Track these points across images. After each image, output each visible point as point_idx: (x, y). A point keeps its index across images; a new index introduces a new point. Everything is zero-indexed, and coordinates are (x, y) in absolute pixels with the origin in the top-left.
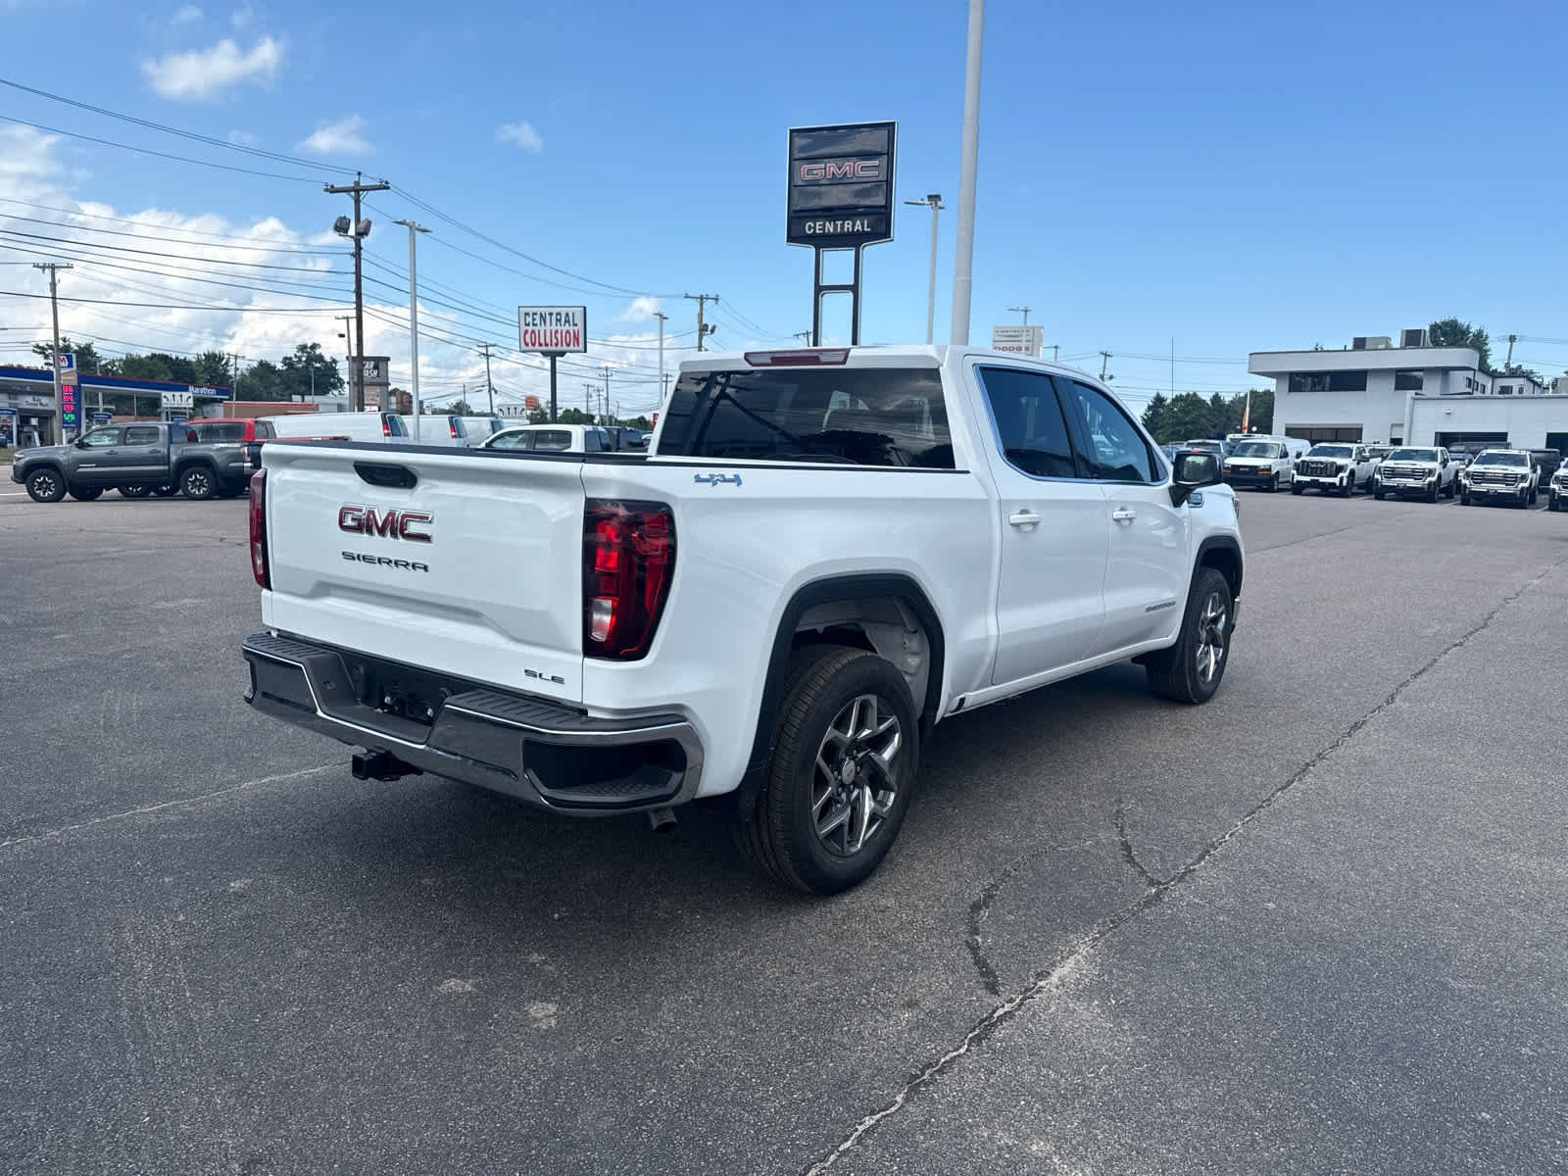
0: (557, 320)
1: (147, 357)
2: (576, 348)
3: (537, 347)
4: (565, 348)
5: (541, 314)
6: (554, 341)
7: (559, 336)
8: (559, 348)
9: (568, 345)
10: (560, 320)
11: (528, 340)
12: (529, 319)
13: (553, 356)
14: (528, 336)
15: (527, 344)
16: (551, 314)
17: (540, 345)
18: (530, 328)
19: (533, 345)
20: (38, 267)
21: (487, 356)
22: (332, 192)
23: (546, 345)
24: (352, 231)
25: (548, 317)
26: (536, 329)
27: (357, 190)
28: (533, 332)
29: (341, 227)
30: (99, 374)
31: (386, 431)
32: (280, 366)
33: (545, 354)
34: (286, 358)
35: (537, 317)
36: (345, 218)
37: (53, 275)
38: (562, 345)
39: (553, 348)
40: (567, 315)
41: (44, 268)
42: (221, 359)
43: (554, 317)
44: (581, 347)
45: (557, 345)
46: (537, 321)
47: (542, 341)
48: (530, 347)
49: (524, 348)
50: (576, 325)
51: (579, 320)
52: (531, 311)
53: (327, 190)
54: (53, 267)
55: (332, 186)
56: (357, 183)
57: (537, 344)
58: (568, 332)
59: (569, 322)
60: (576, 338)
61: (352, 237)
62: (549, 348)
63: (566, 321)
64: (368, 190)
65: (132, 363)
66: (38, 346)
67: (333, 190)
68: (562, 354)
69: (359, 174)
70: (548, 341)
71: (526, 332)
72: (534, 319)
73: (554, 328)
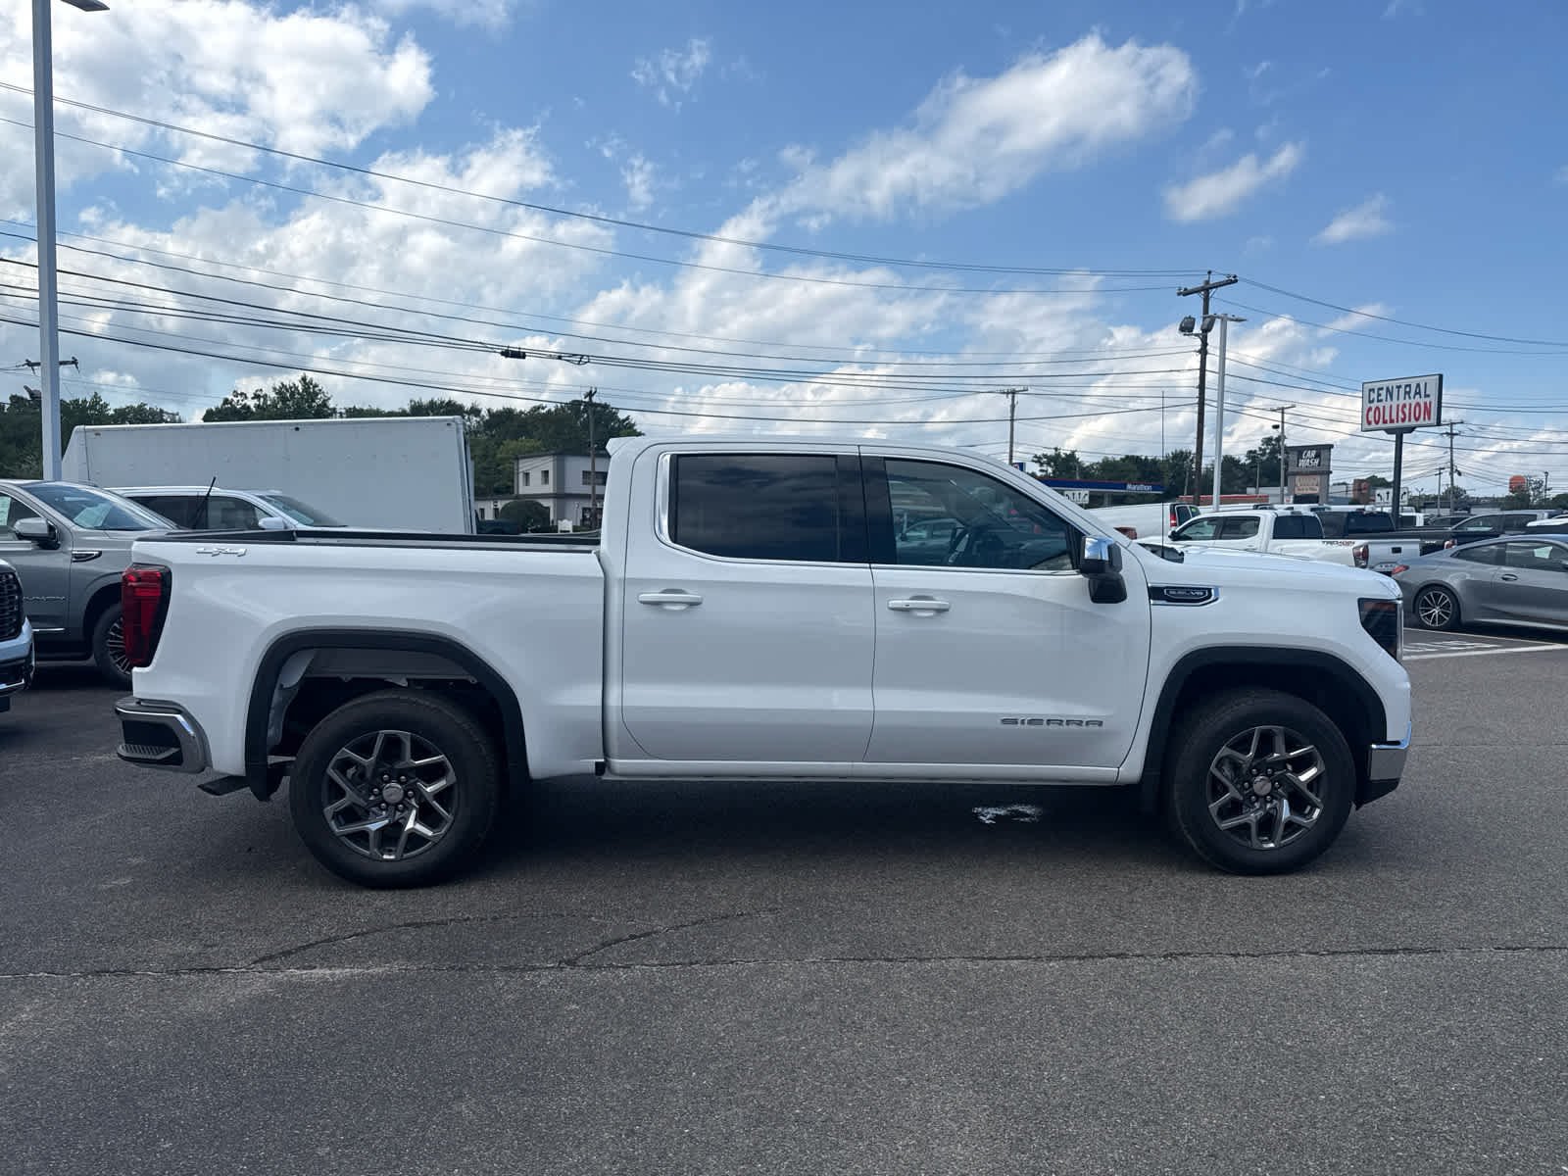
0: (1406, 392)
1: (1122, 459)
2: (1427, 422)
3: (1381, 425)
4: (1413, 423)
5: (1388, 389)
6: (1401, 415)
7: (1407, 411)
8: (1407, 423)
9: (1417, 419)
10: (1409, 393)
11: (1371, 418)
12: (1374, 396)
13: (1399, 433)
14: (1371, 414)
15: (1369, 423)
16: (1399, 387)
17: (1385, 422)
18: (1373, 406)
19: (1377, 423)
20: (1004, 393)
21: (1452, 435)
22: (1185, 295)
23: (1392, 421)
24: (1197, 330)
25: (1395, 391)
26: (1381, 405)
27: (1206, 290)
28: (1377, 408)
29: (1186, 328)
30: (1078, 478)
31: (1173, 522)
32: (1244, 460)
33: (1389, 431)
34: (1250, 452)
35: (1383, 393)
36: (1190, 317)
37: (1013, 397)
38: (1410, 420)
39: (1400, 424)
40: (1418, 385)
41: (1008, 393)
42: (1187, 457)
43: (1402, 390)
44: (1433, 420)
45: (1403, 420)
46: (1383, 397)
47: (1387, 418)
48: (1373, 425)
49: (1366, 426)
50: (1428, 396)
51: (1433, 390)
52: (1376, 386)
53: (1179, 294)
54: (1014, 393)
55: (1186, 289)
56: (1207, 282)
57: (1381, 420)
58: (1418, 404)
59: (1419, 393)
60: (1428, 411)
61: (1196, 335)
62: (1395, 425)
63: (1416, 393)
64: (1217, 287)
65: (1108, 466)
66: (1036, 456)
67: (1187, 293)
68: (1411, 430)
69: (1210, 273)
70: (1394, 417)
71: (1370, 409)
72: (1379, 395)
73: (1402, 402)
